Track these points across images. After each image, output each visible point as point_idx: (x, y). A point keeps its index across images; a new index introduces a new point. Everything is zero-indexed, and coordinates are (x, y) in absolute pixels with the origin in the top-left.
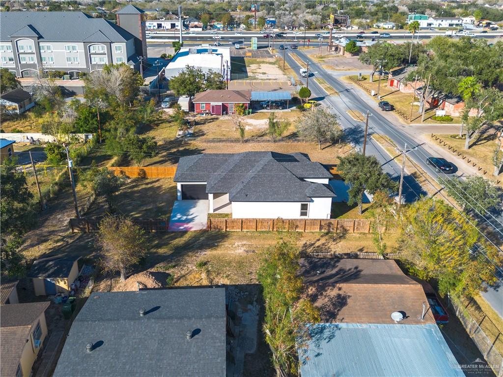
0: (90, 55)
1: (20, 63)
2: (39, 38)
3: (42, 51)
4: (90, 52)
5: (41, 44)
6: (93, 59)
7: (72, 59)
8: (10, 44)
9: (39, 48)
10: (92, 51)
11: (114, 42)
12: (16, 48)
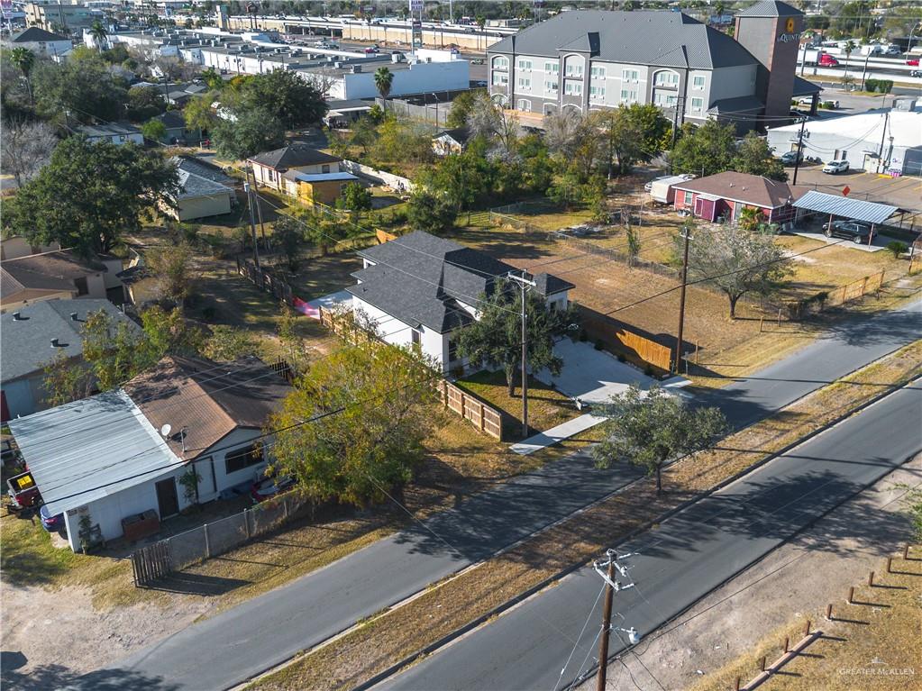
0: (654, 89)
1: (564, 93)
2: (593, 55)
3: (593, 77)
4: (654, 84)
5: (594, 65)
6: (657, 97)
7: (629, 94)
8: (556, 62)
9: (590, 71)
10: (659, 83)
11: (694, 69)
12: (563, 69)
